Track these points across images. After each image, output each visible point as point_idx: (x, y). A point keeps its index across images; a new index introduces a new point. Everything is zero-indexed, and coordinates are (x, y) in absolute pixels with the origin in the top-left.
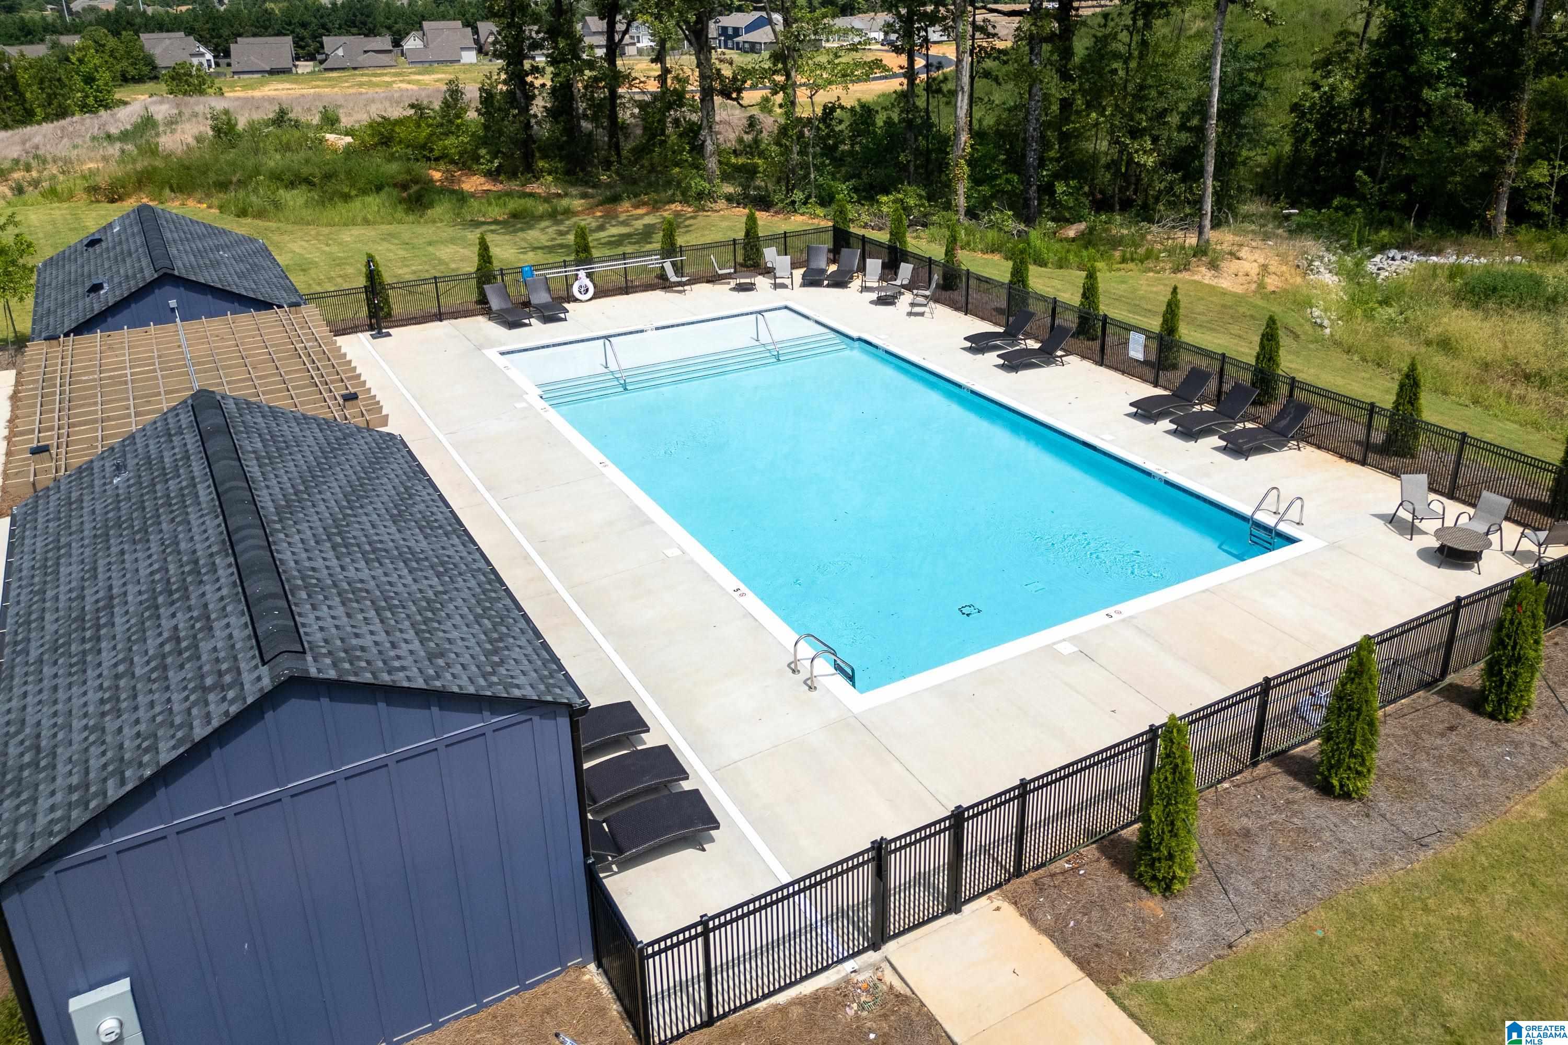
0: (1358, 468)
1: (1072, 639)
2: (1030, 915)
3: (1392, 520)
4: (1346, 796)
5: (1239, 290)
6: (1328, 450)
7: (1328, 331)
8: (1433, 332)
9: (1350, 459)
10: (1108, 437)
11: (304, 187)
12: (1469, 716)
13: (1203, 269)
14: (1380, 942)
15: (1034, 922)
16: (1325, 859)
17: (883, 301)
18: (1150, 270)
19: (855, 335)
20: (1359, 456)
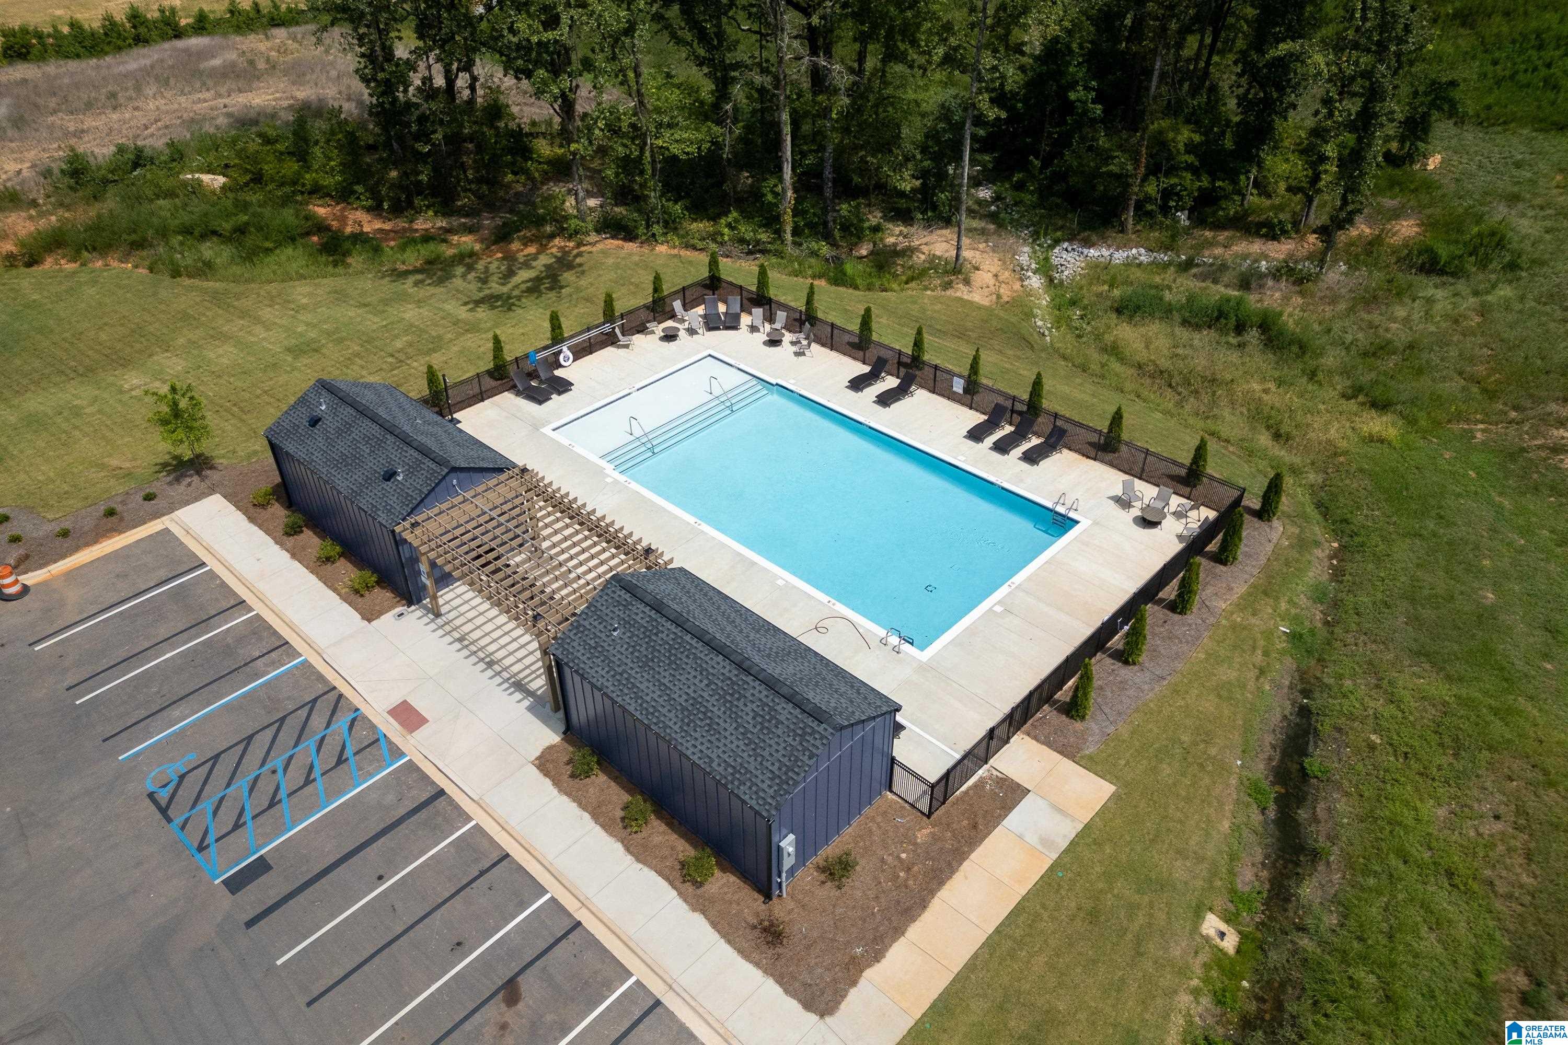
0: (1092, 462)
1: (999, 603)
2: (1036, 738)
3: (1117, 500)
4: (1134, 663)
5: (986, 302)
6: (1076, 451)
7: (1048, 338)
8: (1109, 338)
9: (1088, 457)
10: (960, 458)
11: (215, 239)
12: (1171, 614)
13: (961, 286)
14: (1157, 722)
15: (1038, 741)
16: (1131, 692)
17: (774, 342)
18: (926, 288)
19: (774, 382)
20: (1093, 455)
